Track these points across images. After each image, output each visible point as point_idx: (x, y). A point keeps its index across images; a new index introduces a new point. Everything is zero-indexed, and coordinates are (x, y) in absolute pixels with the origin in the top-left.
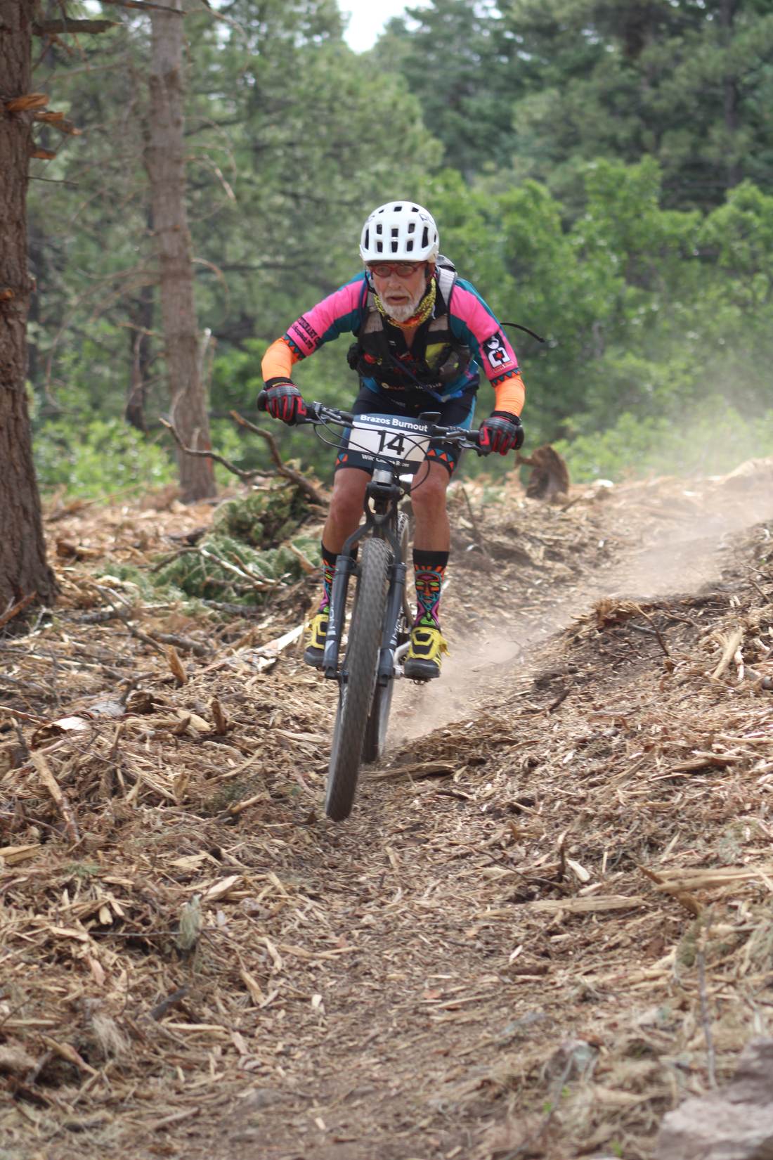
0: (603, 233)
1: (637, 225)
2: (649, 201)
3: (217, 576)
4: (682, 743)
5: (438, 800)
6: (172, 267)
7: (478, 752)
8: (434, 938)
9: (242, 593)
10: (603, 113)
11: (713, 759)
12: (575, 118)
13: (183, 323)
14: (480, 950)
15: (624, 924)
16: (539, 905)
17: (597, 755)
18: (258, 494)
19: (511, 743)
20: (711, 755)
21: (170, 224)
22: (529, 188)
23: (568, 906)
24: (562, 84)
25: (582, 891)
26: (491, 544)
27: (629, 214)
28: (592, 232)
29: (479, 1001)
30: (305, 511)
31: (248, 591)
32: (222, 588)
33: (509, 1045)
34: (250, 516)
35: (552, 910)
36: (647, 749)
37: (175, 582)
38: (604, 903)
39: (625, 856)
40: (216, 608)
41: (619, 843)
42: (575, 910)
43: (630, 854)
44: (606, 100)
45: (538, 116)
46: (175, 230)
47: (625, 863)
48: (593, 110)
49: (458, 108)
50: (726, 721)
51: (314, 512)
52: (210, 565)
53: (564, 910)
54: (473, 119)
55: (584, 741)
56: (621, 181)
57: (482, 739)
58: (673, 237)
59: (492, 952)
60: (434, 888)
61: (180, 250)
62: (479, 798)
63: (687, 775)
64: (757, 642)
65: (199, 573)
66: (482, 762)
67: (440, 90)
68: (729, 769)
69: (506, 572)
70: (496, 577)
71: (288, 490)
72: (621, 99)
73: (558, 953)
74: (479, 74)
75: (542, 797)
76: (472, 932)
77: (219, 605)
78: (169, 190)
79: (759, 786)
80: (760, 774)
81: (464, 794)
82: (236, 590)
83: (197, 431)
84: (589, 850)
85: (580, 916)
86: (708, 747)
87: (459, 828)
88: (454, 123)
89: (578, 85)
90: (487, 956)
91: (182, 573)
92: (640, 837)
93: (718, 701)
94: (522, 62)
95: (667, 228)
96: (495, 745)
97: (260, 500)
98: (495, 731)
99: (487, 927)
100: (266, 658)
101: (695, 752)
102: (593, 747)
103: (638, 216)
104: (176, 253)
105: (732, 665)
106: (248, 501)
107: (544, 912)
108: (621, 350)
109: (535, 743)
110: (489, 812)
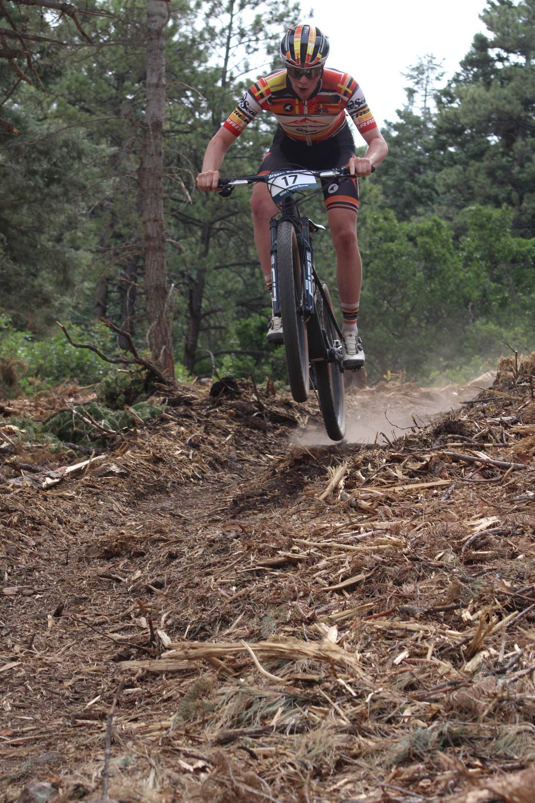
0: (477, 249)
1: (498, 246)
2: (505, 231)
3: (82, 428)
4: (273, 545)
5: (100, 581)
6: (152, 244)
7: (141, 547)
8: (37, 686)
9: (94, 439)
10: (489, 181)
11: (288, 557)
12: (472, 183)
13: (158, 279)
14: (67, 698)
15: (182, 682)
16: (126, 665)
17: (218, 552)
18: (125, 374)
19: (164, 541)
20: (289, 554)
21: (152, 216)
22: (435, 221)
23: (146, 666)
24: (466, 164)
25: (163, 655)
26: (270, 412)
27: (493, 239)
28: (471, 249)
29: (37, 739)
30: (155, 387)
31: (99, 438)
32: (82, 435)
33: (19, 779)
34: (118, 389)
35: (135, 668)
36: (249, 547)
37: (52, 431)
38: (173, 666)
39: (202, 629)
40: (75, 449)
41: (201, 618)
42: (151, 669)
43: (207, 627)
44: (491, 173)
45: (449, 181)
46: (156, 220)
47: (202, 634)
48: (482, 178)
49: (413, 181)
50: (313, 530)
51: (160, 388)
52: (78, 420)
53: (143, 669)
54: (420, 186)
55: (214, 541)
56: (489, 218)
57: (145, 538)
58: (518, 253)
59: (77, 699)
60: (69, 648)
61: (158, 233)
62: (129, 581)
63: (267, 569)
64: (359, 473)
65: (71, 425)
66: (143, 554)
67: (403, 170)
68: (300, 565)
69: (278, 432)
70: (270, 435)
71: (143, 372)
72: (499, 173)
73: (126, 703)
74: (426, 161)
75: (169, 582)
76: (67, 684)
77: (77, 446)
78: (153, 195)
79: (314, 578)
80: (318, 570)
81: (120, 578)
82: (90, 436)
83: (164, 347)
84: (179, 624)
85: (155, 675)
86: (289, 547)
87: (108, 603)
88: (410, 189)
89: (475, 165)
90: (71, 703)
91: (59, 424)
92: (217, 615)
93: (317, 515)
94: (451, 153)
95: (515, 247)
96: (155, 542)
97: (125, 379)
98: (156, 532)
99: (82, 680)
100: (52, 478)
101: (280, 552)
102: (217, 546)
103: (498, 240)
104: (155, 235)
105: (336, 490)
106: (116, 379)
107: (130, 670)
108: (484, 320)
109: (181, 541)
110: (133, 591)
